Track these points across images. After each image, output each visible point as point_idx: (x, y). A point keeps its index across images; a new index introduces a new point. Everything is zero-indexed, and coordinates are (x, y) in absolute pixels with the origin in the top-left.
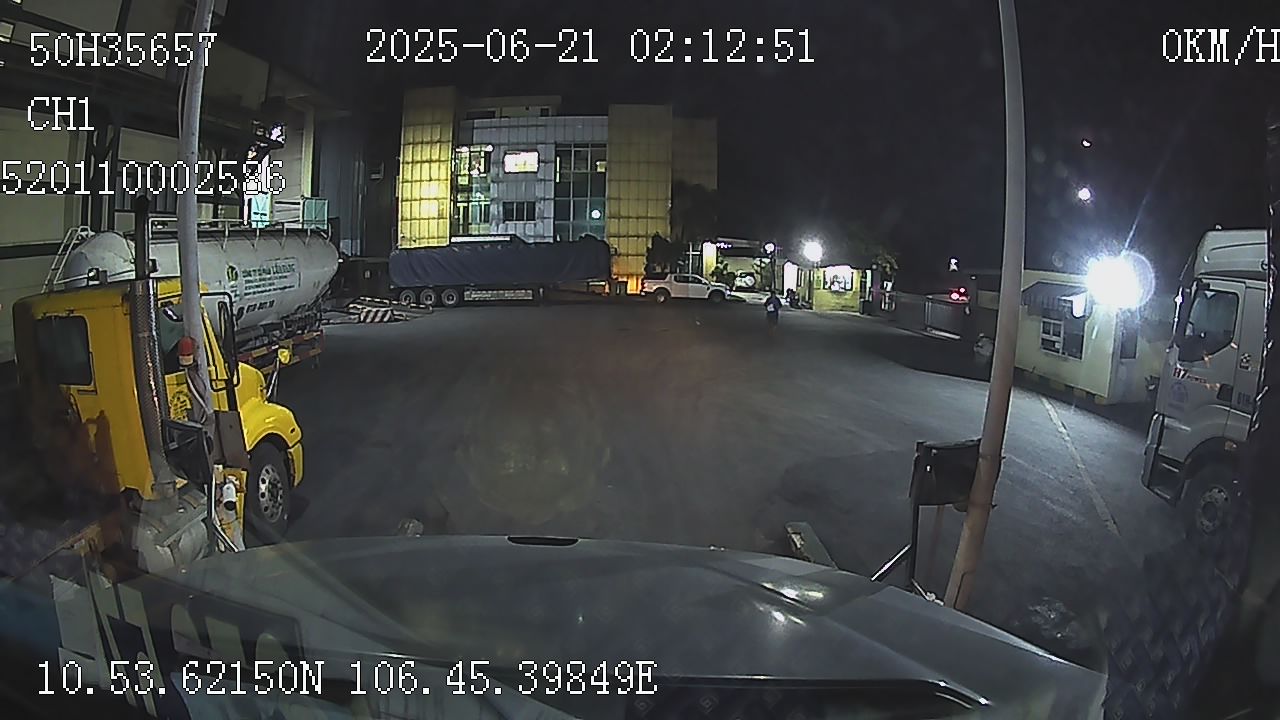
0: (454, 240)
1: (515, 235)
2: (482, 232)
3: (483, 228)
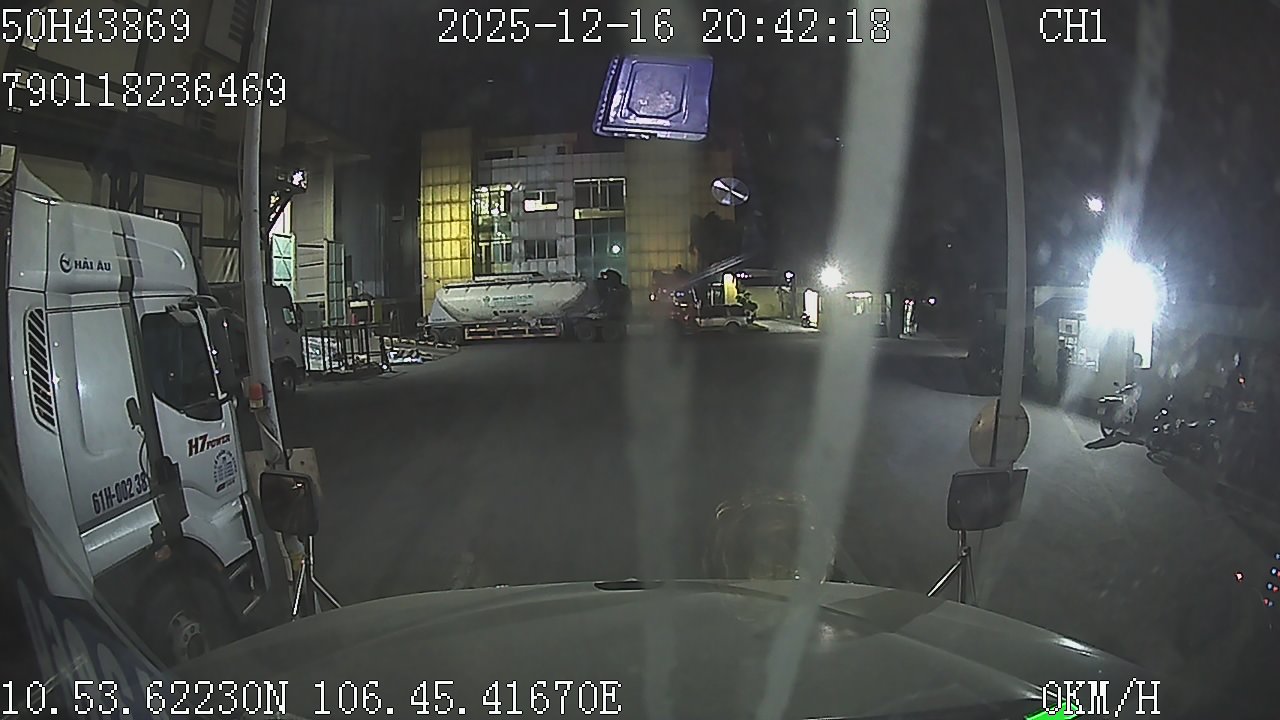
3: (506, 267)
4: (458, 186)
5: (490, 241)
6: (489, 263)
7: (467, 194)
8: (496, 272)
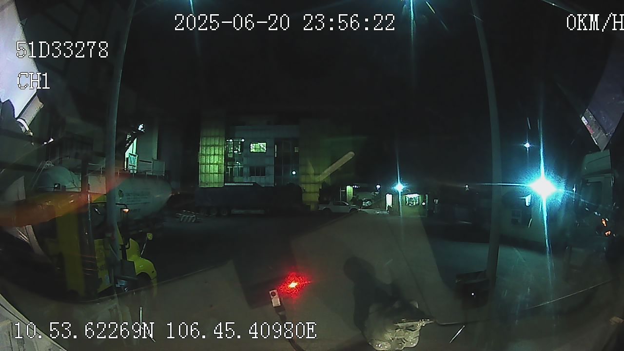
0: (226, 184)
1: (256, 183)
2: (239, 181)
3: (240, 179)
4: (218, 138)
5: (233, 166)
6: (232, 176)
7: (222, 142)
8: (235, 181)
